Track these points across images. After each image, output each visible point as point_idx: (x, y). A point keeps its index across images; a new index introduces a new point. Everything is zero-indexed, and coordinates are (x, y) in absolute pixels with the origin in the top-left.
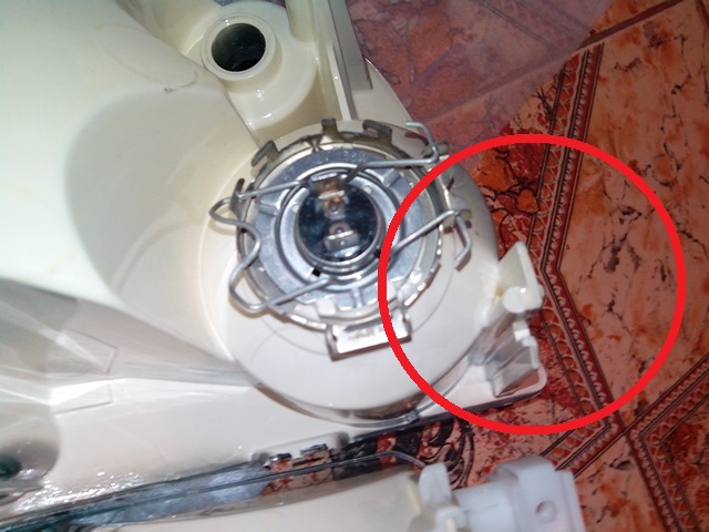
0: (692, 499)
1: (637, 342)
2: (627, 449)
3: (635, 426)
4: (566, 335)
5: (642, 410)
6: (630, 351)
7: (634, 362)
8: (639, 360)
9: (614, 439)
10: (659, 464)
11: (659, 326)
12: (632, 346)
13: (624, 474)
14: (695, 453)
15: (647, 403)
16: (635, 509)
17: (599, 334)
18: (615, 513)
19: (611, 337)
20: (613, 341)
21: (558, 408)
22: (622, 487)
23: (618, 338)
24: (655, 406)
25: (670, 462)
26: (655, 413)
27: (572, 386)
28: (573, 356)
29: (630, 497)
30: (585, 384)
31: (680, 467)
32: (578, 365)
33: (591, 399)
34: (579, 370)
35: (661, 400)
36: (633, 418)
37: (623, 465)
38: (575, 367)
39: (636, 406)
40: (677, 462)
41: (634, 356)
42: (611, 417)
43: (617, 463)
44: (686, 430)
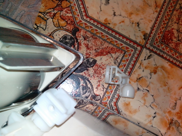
1: (131, 18)
2: (148, 51)
3: (147, 43)
4: (103, 32)
5: (146, 37)
6: (130, 22)
8: (136, 23)
9: (140, 52)
10: (164, 49)
12: (130, 20)
13: (151, 59)
14: (175, 38)
15: (147, 34)
16: (162, 67)
17: (115, 25)
18: (155, 73)
19: (120, 23)
20: (122, 24)
21: (113, 55)
22: (153, 63)
23: (123, 22)
24: (151, 33)
25: (167, 46)
26: (152, 35)
27: (114, 45)
28: (109, 37)
29: (158, 65)
30: (119, 42)
31: (172, 45)
33: (124, 45)
34: (114, 39)
35: (152, 29)
36: (144, 41)
37: (149, 57)
39: (143, 37)
40: (170, 44)
41: (133, 23)
42: (135, 46)
43: (146, 58)
44: (168, 33)
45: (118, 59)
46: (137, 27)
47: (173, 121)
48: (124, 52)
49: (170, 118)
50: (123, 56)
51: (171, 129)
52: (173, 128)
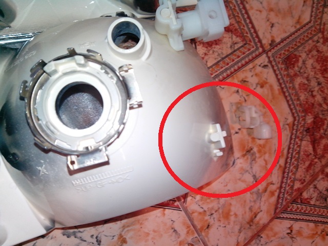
0: (297, 86)
1: (269, 14)
2: (267, 60)
3: (270, 51)
4: (236, 6)
5: (273, 44)
6: (266, 18)
7: (268, 23)
8: (271, 23)
9: (260, 54)
10: (282, 69)
11: (279, 9)
12: (267, 16)
13: (265, 70)
14: (298, 67)
15: (275, 42)
16: (271, 86)
17: (252, 8)
18: (262, 87)
19: (257, 10)
20: (258, 12)
21: (234, 37)
22: (265, 76)
23: (260, 11)
24: (279, 44)
25: (287, 69)
26: (279, 47)
27: (240, 28)
28: (240, 15)
29: (268, 81)
30: (246, 28)
31: (291, 72)
32: (242, 20)
33: (249, 35)
34: (243, 22)
35: (282, 41)
36: (269, 47)
37: (265, 66)
38: (241, 20)
39: (270, 42)
40: (290, 70)
41: (268, 20)
42: (259, 45)
43: (262, 65)
44: (294, 56)
45: (236, 45)
46: (270, 28)
47: (252, 151)
48: (245, 42)
49: (250, 146)
50: (242, 46)
51: (246, 158)
52: (247, 158)
